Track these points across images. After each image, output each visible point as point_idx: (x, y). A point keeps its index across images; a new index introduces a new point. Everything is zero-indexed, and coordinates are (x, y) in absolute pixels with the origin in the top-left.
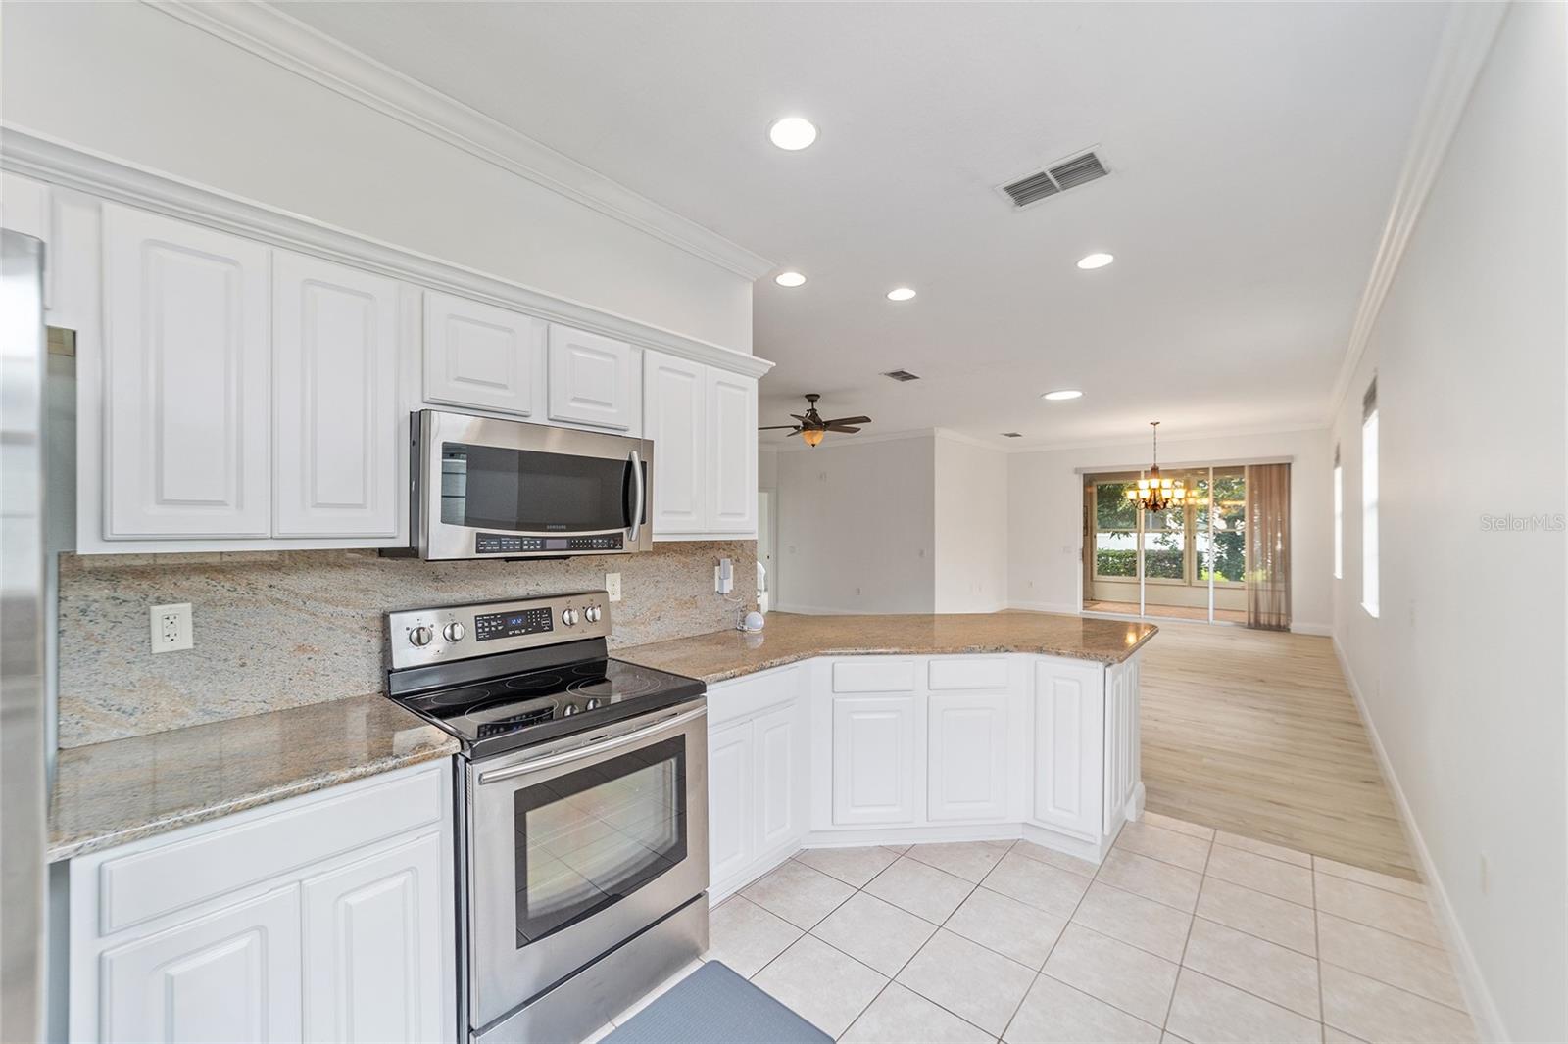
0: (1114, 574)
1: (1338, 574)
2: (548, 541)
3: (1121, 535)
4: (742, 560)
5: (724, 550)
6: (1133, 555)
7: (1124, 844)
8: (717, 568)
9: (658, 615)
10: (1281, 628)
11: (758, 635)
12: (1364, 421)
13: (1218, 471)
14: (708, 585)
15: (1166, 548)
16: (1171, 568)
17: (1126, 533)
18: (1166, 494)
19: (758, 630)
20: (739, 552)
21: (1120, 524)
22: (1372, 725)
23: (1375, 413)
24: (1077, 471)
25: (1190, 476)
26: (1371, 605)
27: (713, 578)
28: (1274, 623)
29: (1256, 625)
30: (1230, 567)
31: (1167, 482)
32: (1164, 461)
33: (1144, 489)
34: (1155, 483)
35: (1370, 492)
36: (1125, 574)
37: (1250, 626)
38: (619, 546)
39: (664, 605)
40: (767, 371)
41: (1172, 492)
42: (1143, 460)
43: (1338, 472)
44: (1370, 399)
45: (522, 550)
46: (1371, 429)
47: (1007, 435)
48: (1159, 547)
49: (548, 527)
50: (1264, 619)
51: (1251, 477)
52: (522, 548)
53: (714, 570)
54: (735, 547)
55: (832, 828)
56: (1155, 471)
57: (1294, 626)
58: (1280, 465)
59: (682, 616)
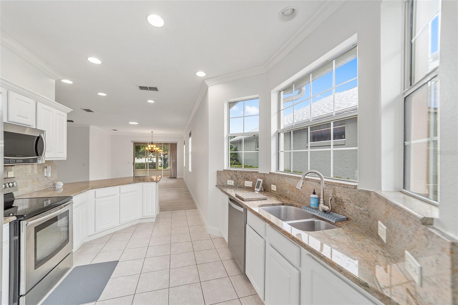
0: (138, 169)
1: (184, 166)
2: (17, 160)
3: (140, 159)
4: (53, 166)
5: (47, 163)
6: (145, 163)
7: (158, 217)
8: (45, 169)
9: (26, 185)
10: (175, 178)
11: (61, 188)
12: (189, 138)
13: (164, 144)
14: (42, 174)
15: (151, 162)
16: (152, 167)
17: (141, 158)
18: (154, 149)
19: (61, 187)
20: (52, 164)
21: (140, 155)
22: (191, 191)
23: (191, 137)
24: (132, 141)
25: (158, 145)
26: (190, 170)
27: (44, 172)
28: (174, 177)
29: (171, 178)
30: (165, 166)
31: (155, 146)
32: (154, 141)
33: (149, 147)
34: (152, 146)
35: (190, 151)
36: (141, 169)
37: (170, 178)
38: (36, 162)
39: (28, 182)
40: (70, 111)
41: (155, 148)
42: (149, 140)
43: (185, 146)
44: (190, 134)
45: (9, 163)
46: (190, 139)
47: (113, 130)
48: (150, 162)
49: (17, 156)
50: (172, 176)
51: (170, 145)
52: (9, 162)
53: (44, 170)
54: (51, 162)
55: (95, 233)
56: (152, 143)
57: (177, 177)
58: (175, 144)
59: (34, 185)
